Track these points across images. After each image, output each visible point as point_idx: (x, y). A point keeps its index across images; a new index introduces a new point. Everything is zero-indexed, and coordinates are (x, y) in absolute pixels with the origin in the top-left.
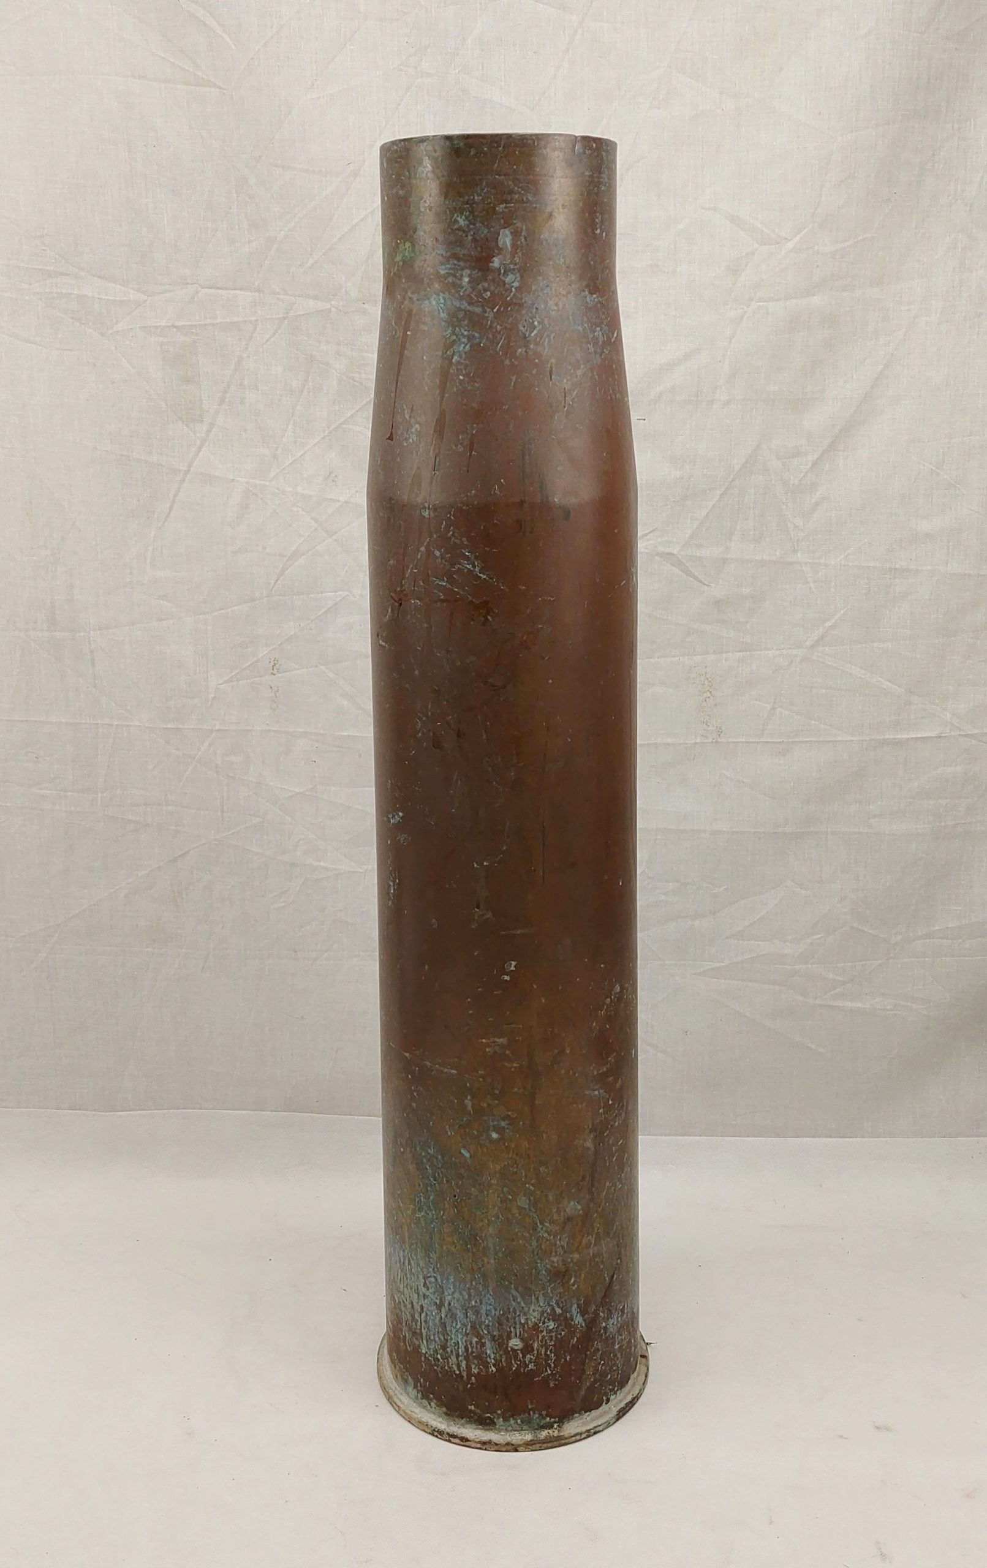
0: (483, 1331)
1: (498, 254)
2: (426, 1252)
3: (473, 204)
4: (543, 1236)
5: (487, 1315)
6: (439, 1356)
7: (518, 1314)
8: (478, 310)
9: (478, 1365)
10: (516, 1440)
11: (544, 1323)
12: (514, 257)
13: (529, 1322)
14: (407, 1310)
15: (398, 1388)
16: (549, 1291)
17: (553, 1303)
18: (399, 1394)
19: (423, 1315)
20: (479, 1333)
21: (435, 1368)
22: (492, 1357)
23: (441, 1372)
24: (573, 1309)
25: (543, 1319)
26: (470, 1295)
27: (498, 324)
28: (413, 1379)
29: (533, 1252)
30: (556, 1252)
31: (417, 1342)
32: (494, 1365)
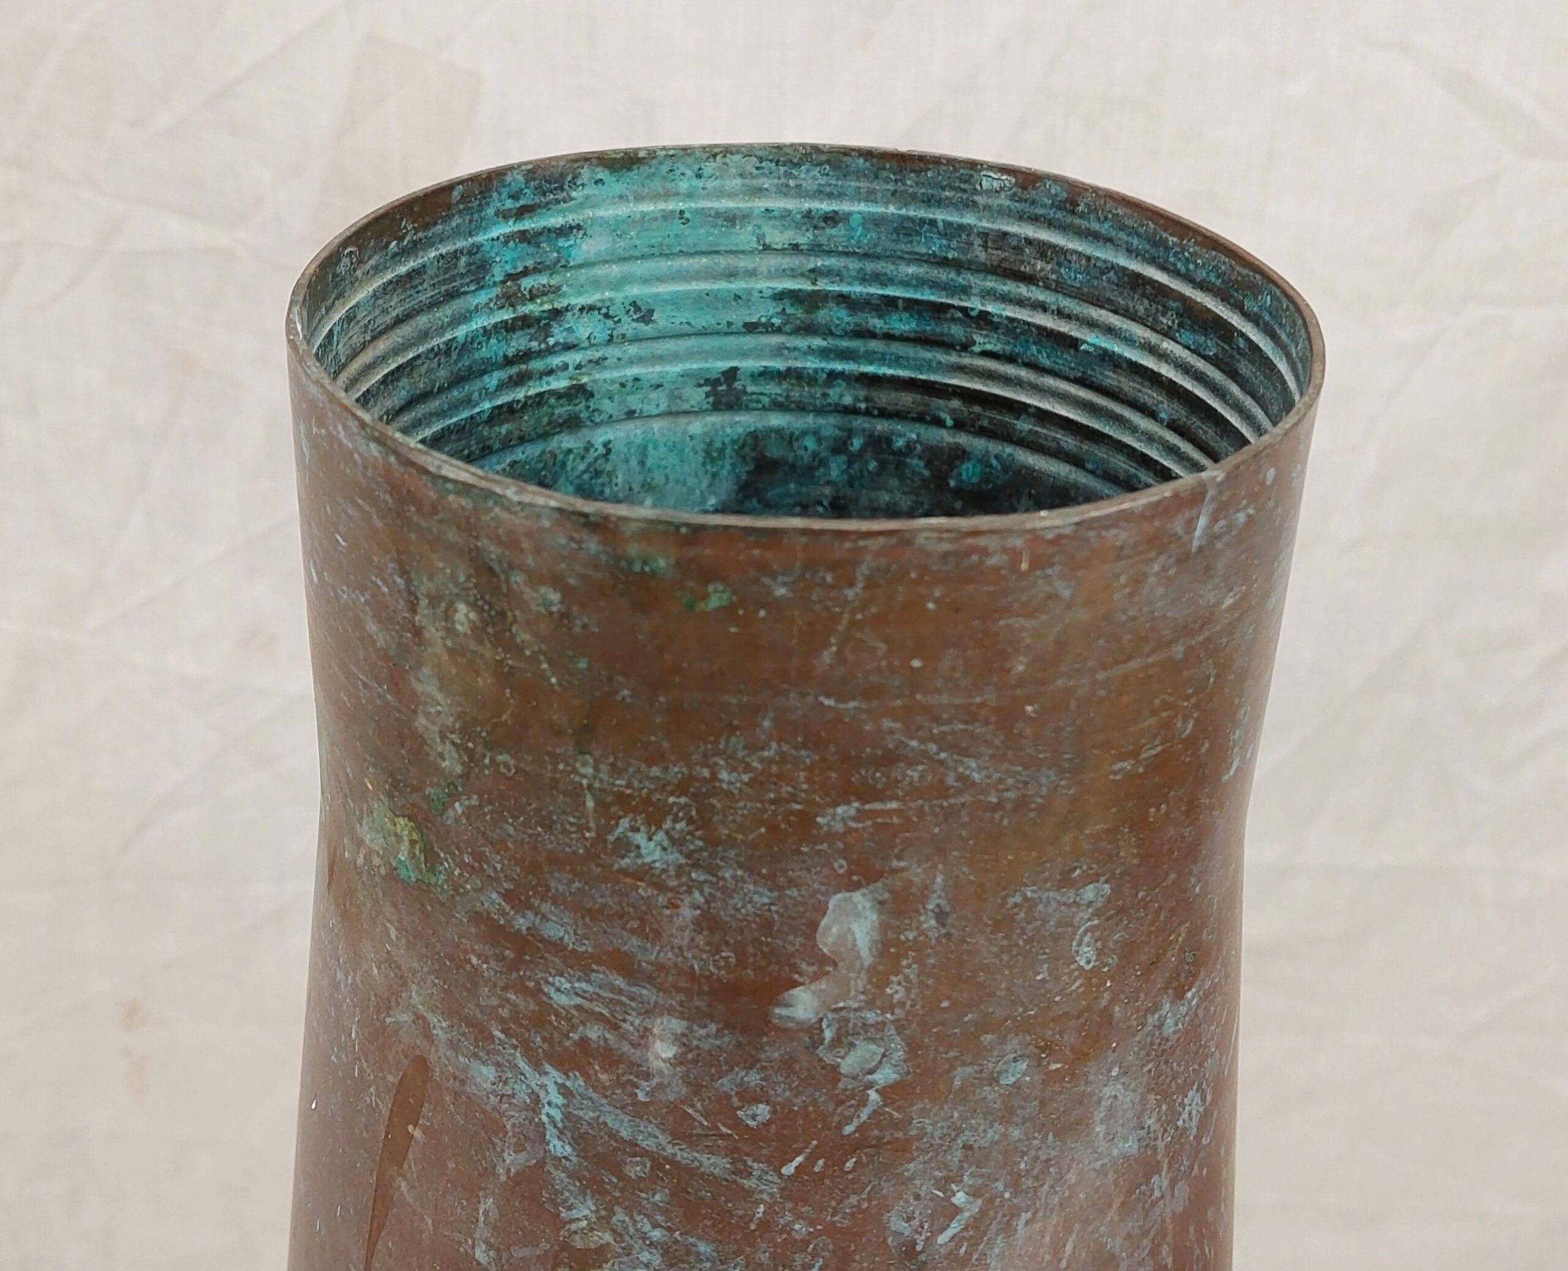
1: (815, 978)
3: (709, 795)
8: (715, 1164)
12: (888, 983)
27: (799, 1216)
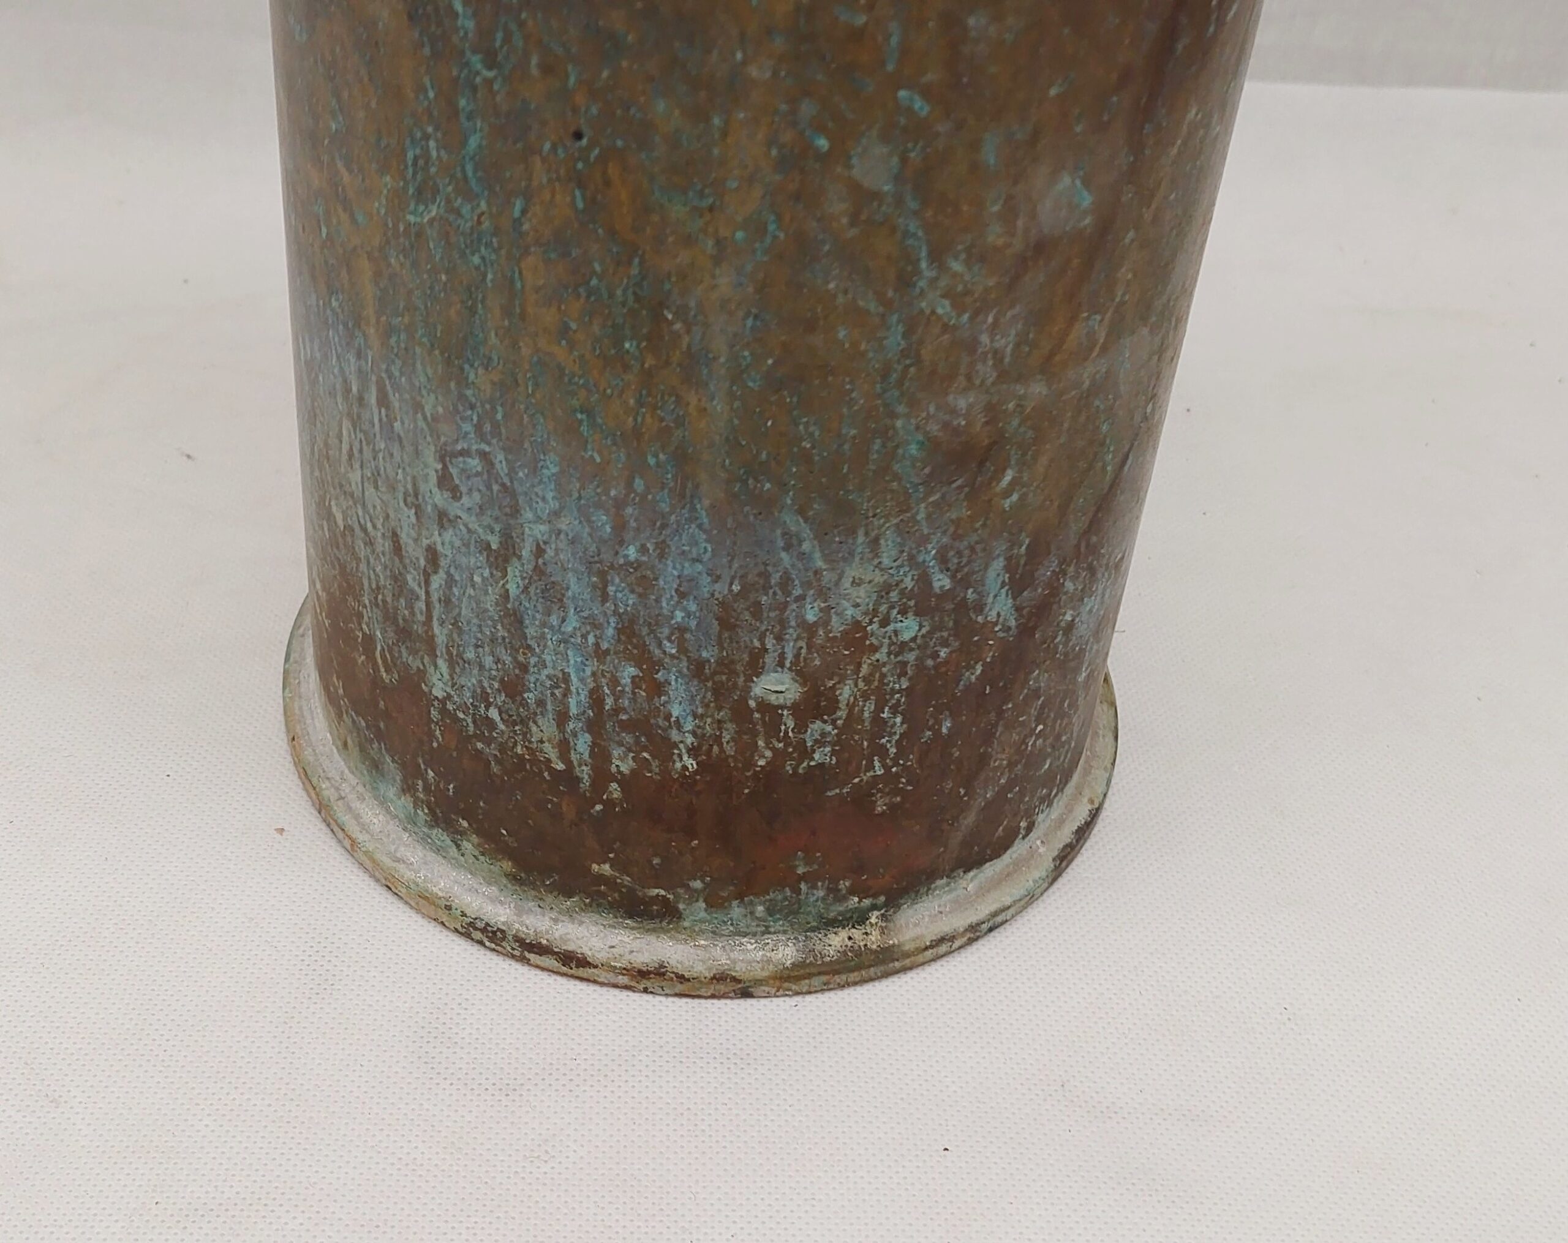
0: (660, 645)
2: (448, 362)
4: (933, 312)
5: (682, 595)
6: (494, 714)
7: (797, 592)
9: (635, 749)
10: (750, 962)
11: (884, 623)
13: (834, 619)
14: (378, 558)
15: (353, 780)
16: (921, 516)
17: (929, 556)
18: (352, 797)
19: (437, 581)
20: (643, 648)
21: (479, 745)
22: (689, 726)
23: (499, 762)
24: (991, 574)
25: (883, 608)
26: (620, 527)
28: (403, 766)
29: (885, 375)
30: (969, 378)
31: (415, 663)
32: (693, 751)
